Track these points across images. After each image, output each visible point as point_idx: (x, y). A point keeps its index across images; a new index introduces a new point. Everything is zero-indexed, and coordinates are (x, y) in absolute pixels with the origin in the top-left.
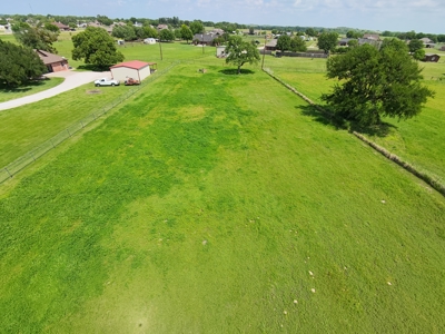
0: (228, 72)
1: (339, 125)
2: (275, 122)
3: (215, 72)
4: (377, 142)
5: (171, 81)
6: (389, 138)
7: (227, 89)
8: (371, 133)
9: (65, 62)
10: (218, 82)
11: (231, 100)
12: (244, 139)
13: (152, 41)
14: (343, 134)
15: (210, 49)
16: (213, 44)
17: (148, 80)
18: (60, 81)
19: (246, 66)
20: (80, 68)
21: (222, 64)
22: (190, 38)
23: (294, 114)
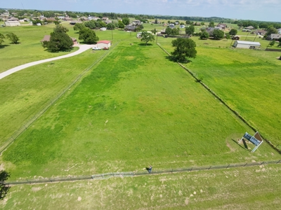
0: (142, 45)
1: (175, 61)
2: (156, 61)
3: (137, 45)
4: (184, 65)
5: (119, 48)
6: (188, 64)
7: (141, 51)
8: (183, 63)
9: (76, 41)
10: (138, 49)
11: (142, 54)
12: (145, 64)
13: (104, 29)
14: (176, 63)
15: (134, 33)
16: (135, 30)
17: (111, 48)
18: (78, 48)
19: (149, 42)
20: (81, 43)
21: (139, 41)
22: (123, 27)
23: (162, 58)
